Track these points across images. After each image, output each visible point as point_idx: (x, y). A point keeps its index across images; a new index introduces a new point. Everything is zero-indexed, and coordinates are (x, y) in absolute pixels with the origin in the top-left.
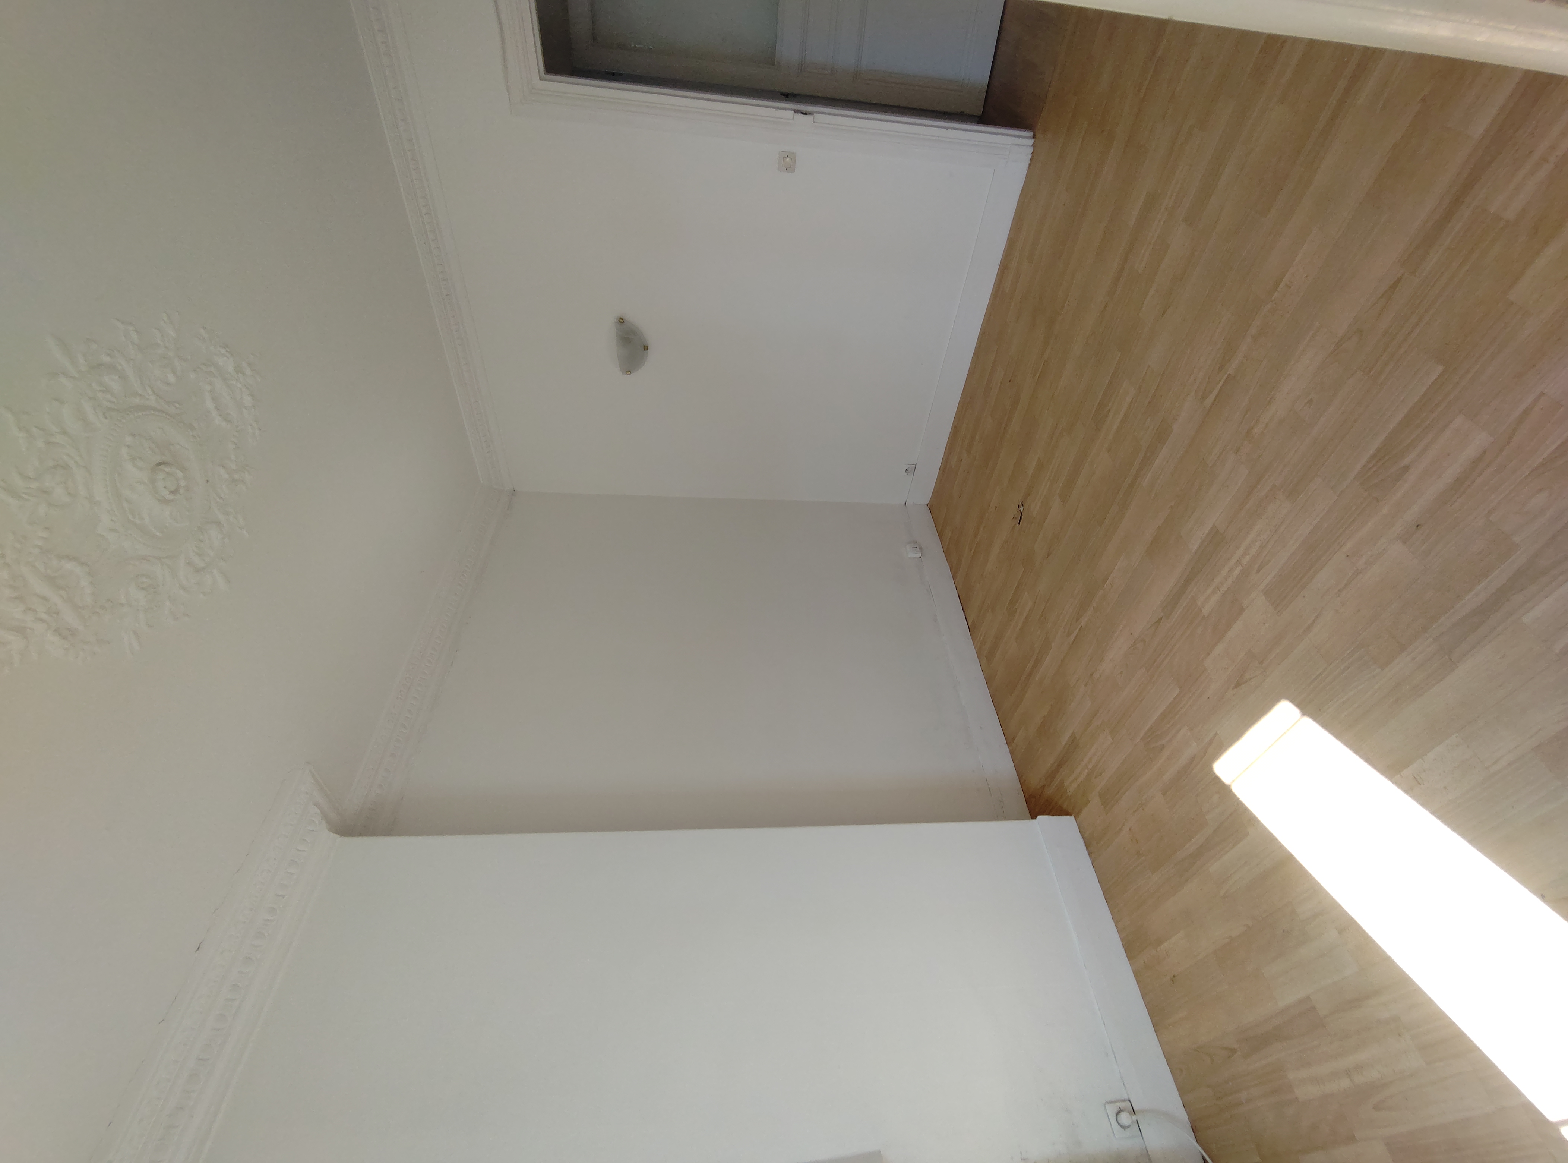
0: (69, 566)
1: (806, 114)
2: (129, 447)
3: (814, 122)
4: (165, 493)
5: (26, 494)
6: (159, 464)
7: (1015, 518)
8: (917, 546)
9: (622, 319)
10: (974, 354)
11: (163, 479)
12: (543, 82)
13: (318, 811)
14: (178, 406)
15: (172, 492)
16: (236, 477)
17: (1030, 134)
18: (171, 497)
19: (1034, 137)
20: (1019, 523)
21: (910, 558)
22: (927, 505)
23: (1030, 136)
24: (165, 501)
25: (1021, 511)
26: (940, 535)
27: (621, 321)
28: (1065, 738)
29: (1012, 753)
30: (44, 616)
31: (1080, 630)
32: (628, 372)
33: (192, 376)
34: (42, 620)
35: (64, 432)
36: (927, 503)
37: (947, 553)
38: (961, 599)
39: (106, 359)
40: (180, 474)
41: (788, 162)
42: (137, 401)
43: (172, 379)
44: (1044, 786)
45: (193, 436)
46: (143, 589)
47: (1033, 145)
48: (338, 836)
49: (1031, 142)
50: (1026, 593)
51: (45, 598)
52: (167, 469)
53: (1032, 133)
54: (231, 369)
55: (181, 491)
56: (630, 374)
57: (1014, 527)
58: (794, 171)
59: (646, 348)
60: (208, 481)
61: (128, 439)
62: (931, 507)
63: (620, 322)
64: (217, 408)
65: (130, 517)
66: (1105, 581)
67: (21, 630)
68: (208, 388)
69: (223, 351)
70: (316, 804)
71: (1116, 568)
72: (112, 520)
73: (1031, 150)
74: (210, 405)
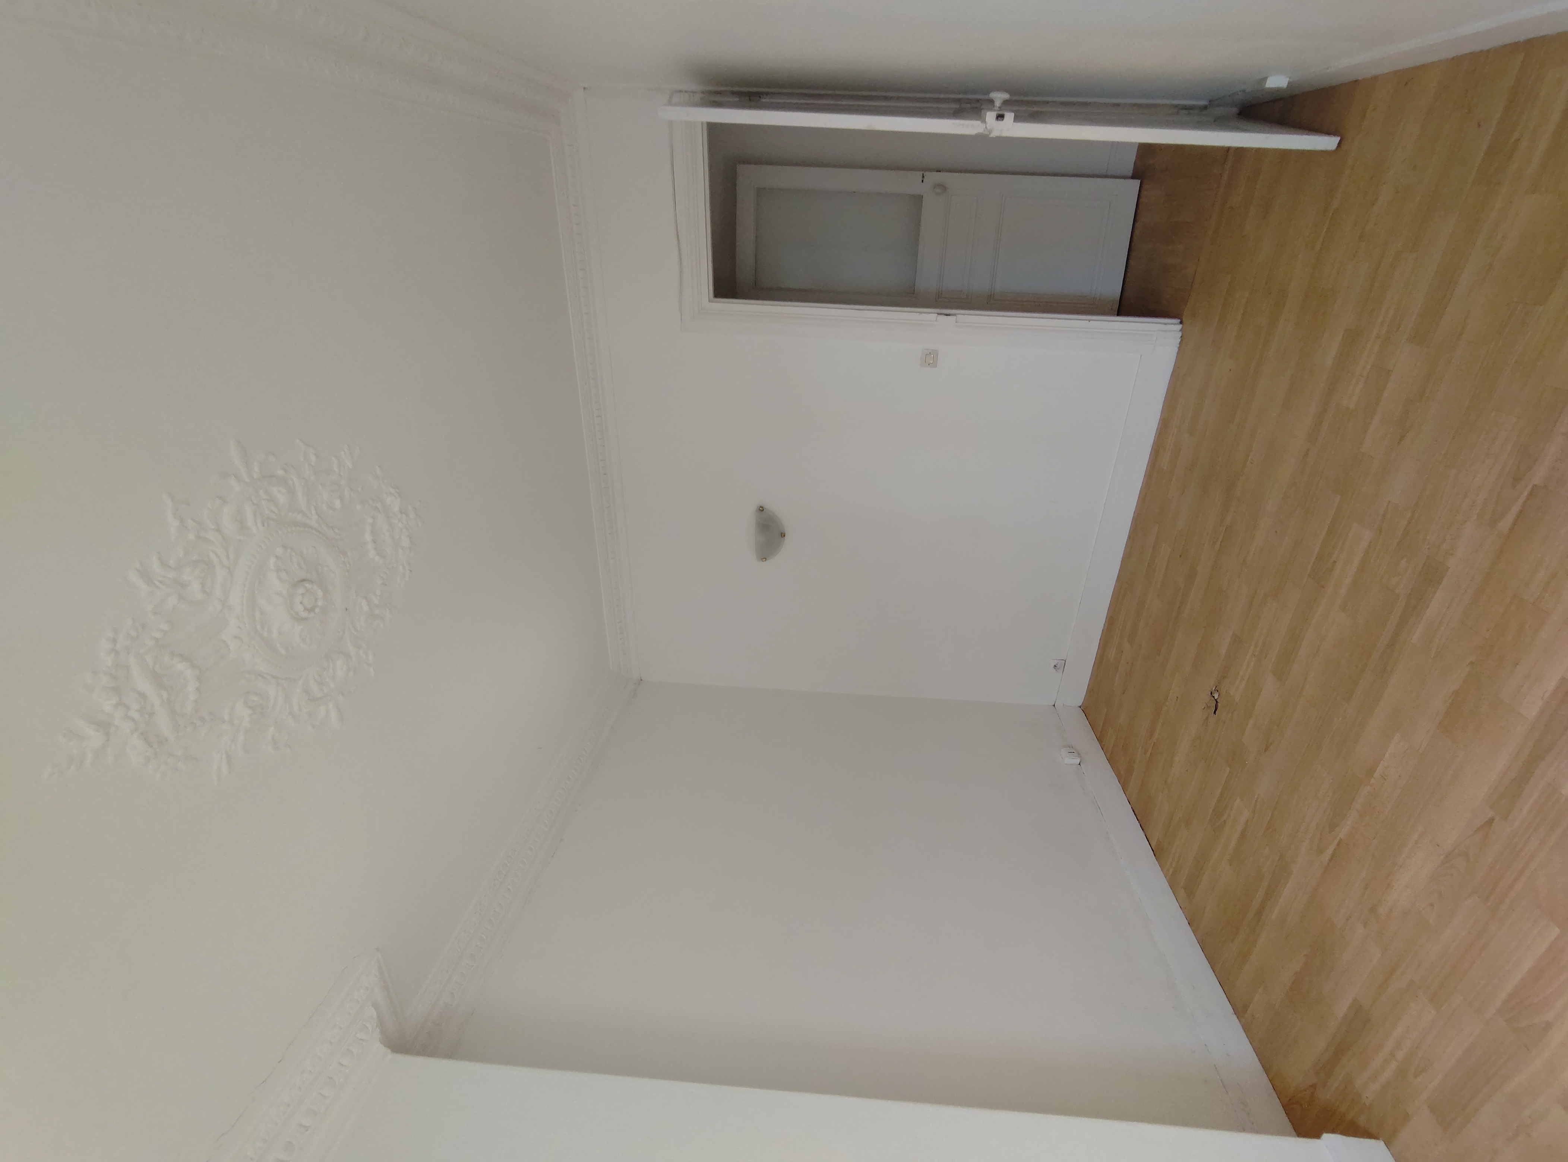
0: (181, 666)
1: (949, 315)
2: (277, 557)
3: (956, 322)
4: (300, 608)
5: (160, 582)
6: (303, 580)
7: (1208, 707)
8: (1073, 751)
9: (762, 507)
10: (1129, 537)
11: (302, 594)
12: (711, 303)
13: (375, 1014)
14: (336, 530)
15: (306, 609)
16: (377, 612)
17: (1177, 321)
18: (304, 614)
19: (1181, 323)
20: (1215, 712)
21: (1066, 764)
22: (1080, 707)
23: (1177, 322)
24: (300, 620)
25: (1216, 698)
26: (1100, 740)
27: (761, 509)
28: (1342, 1008)
29: (1247, 1029)
30: (136, 715)
31: (1338, 845)
32: (764, 558)
33: (359, 507)
34: (132, 719)
35: (218, 530)
36: (1080, 705)
37: (1111, 760)
38: (1136, 813)
39: (280, 472)
40: (320, 593)
41: (930, 359)
42: (299, 517)
43: (338, 504)
44: (1314, 1086)
45: (344, 562)
46: (250, 708)
47: (1181, 330)
48: (389, 1051)
49: (1180, 327)
50: (1238, 800)
51: (143, 696)
52: (308, 585)
53: (1179, 320)
54: (396, 509)
55: (317, 610)
56: (766, 561)
57: (1207, 718)
58: (936, 366)
59: (783, 535)
60: (347, 610)
61: (279, 551)
62: (1086, 710)
63: (759, 509)
64: (374, 541)
65: (259, 627)
66: (1371, 772)
67: (104, 726)
68: (370, 521)
69: (392, 491)
70: (375, 1006)
71: (1387, 755)
72: (239, 627)
73: (1180, 334)
74: (368, 537)
